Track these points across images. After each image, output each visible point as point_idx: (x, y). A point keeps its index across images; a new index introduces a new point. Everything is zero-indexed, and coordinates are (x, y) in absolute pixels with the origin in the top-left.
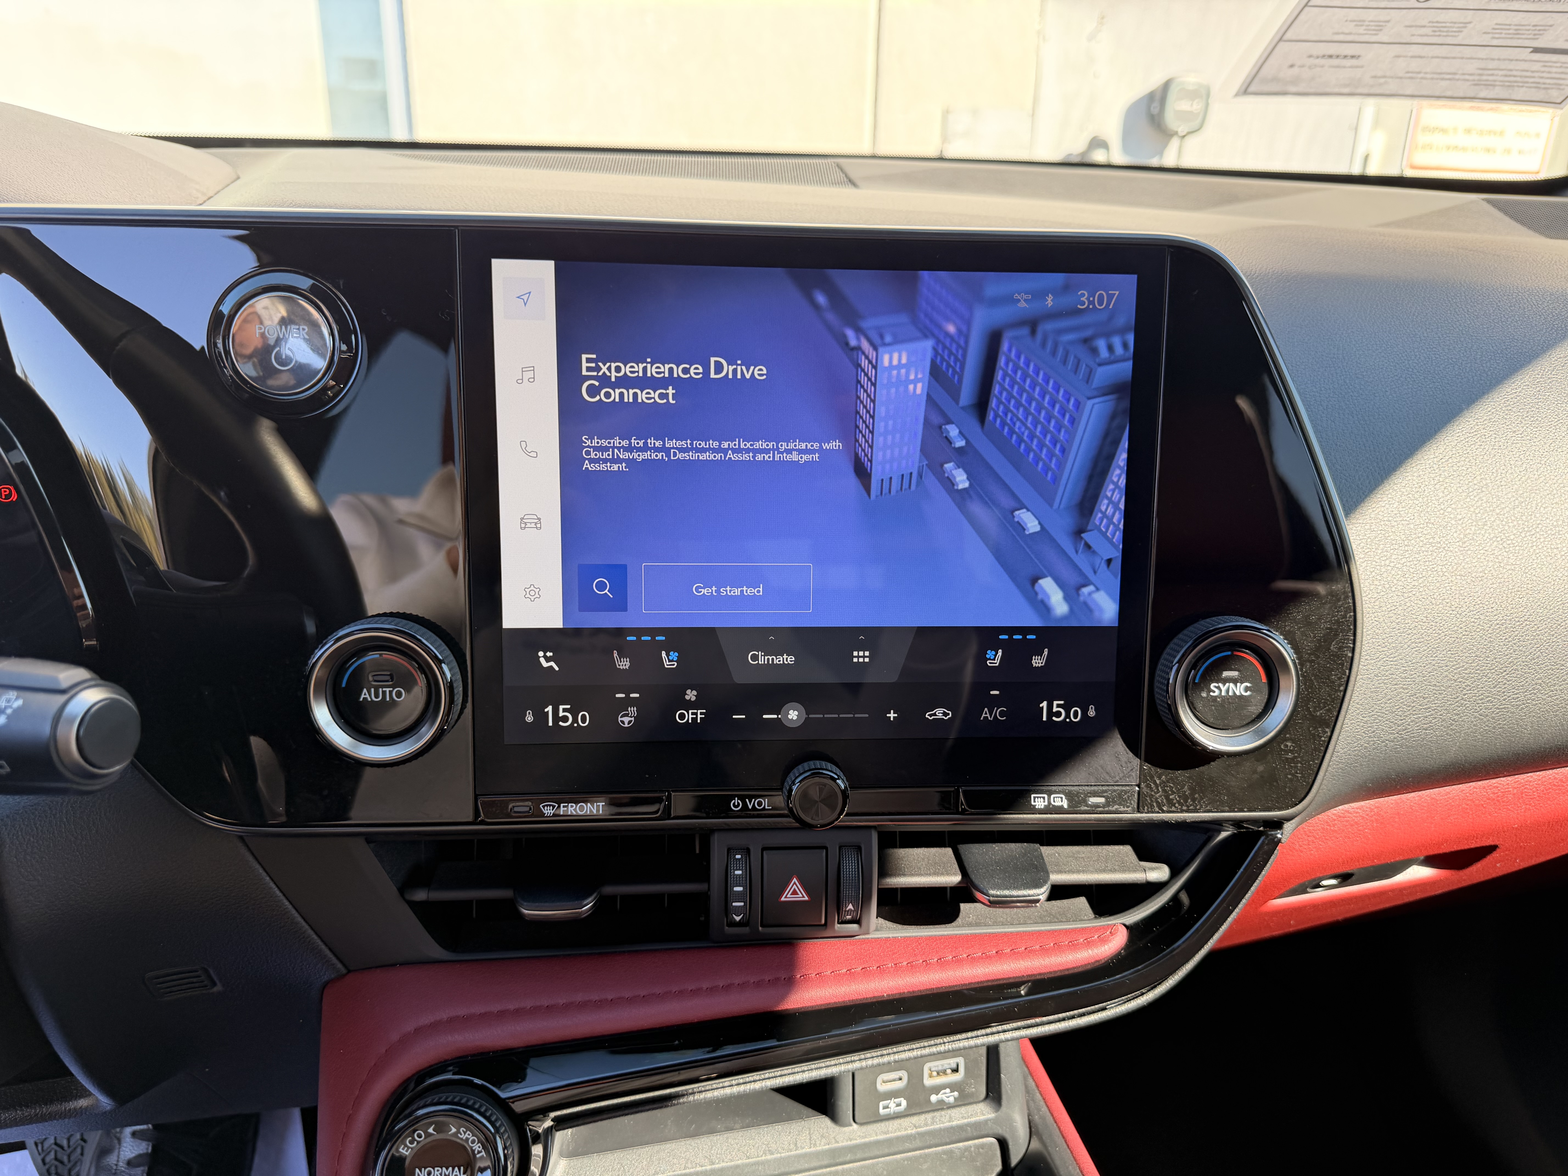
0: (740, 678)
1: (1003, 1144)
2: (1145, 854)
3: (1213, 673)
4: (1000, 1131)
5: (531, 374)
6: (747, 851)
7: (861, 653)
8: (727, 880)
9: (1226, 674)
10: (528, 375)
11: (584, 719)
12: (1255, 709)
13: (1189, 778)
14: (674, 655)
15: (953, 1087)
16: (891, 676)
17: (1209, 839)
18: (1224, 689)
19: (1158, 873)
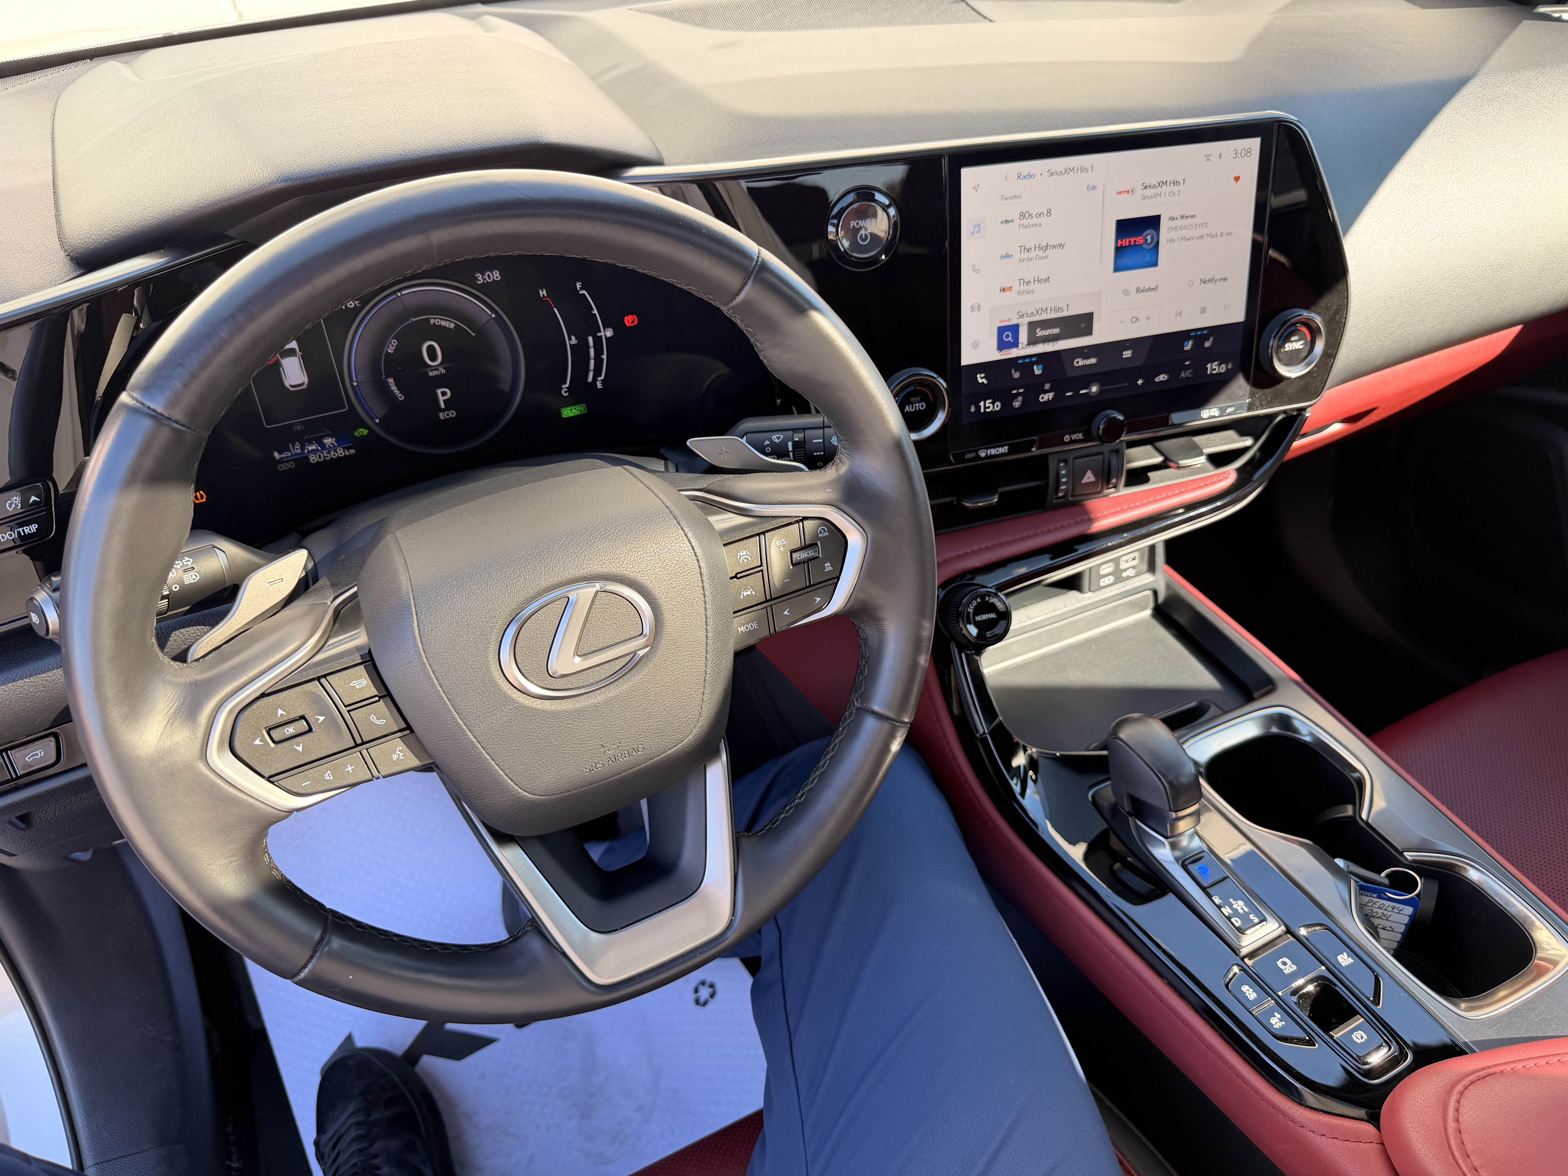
0: (1070, 374)
1: (1155, 593)
2: (1243, 433)
3: (1287, 339)
4: (1154, 586)
5: (978, 229)
6: (1066, 461)
7: (1127, 353)
8: (1058, 477)
9: (1292, 339)
10: (977, 229)
11: (998, 406)
12: (1304, 354)
13: (1271, 392)
14: (1040, 367)
15: (1134, 567)
16: (1140, 362)
17: (1271, 421)
18: (1291, 346)
19: (1248, 442)
